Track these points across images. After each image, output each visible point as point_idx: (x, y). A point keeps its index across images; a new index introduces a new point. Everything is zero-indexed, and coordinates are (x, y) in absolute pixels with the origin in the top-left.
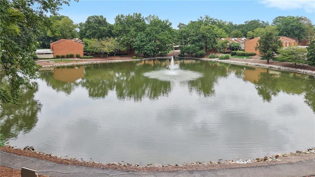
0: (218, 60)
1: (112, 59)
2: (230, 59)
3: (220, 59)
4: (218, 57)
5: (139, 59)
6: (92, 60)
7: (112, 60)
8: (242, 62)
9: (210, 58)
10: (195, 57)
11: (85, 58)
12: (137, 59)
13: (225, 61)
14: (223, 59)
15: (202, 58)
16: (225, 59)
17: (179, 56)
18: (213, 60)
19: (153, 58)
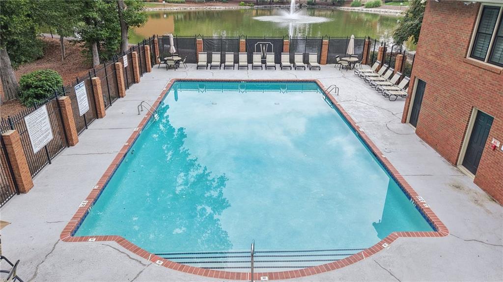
0: (364, 9)
1: (211, 4)
2: (380, 7)
3: (366, 8)
4: (363, 5)
5: (249, 6)
6: (184, 6)
7: (211, 6)
8: (395, 11)
9: (352, 6)
10: (331, 5)
11: (175, 3)
12: (246, 6)
13: (373, 10)
14: (370, 8)
15: (340, 6)
16: (373, 7)
17: (308, 4)
18: (357, 9)
19: (269, 6)
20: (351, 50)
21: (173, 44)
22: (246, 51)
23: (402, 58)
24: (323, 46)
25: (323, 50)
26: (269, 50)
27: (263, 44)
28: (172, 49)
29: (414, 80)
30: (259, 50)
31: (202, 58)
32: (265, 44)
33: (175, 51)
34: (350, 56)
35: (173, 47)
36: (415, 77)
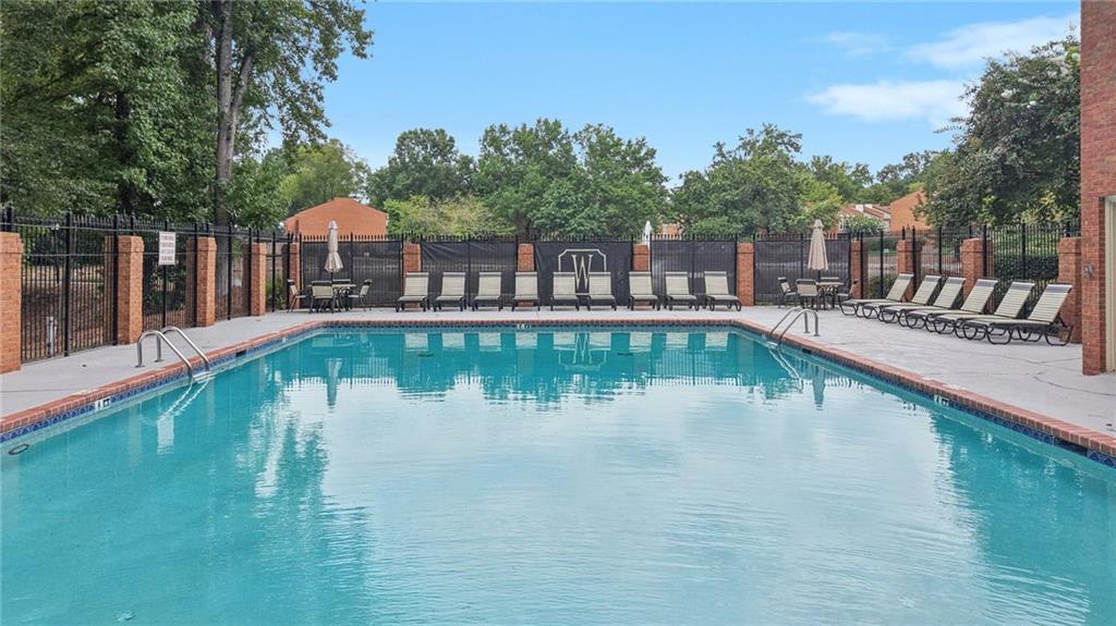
20: (818, 259)
21: (336, 249)
22: (535, 269)
23: (980, 248)
24: (740, 257)
25: (741, 267)
26: (597, 266)
27: (579, 256)
28: (330, 258)
29: (1102, 212)
30: (568, 266)
31: (416, 286)
32: (586, 255)
33: (339, 266)
34: (819, 275)
35: (337, 256)
36: (1102, 200)
